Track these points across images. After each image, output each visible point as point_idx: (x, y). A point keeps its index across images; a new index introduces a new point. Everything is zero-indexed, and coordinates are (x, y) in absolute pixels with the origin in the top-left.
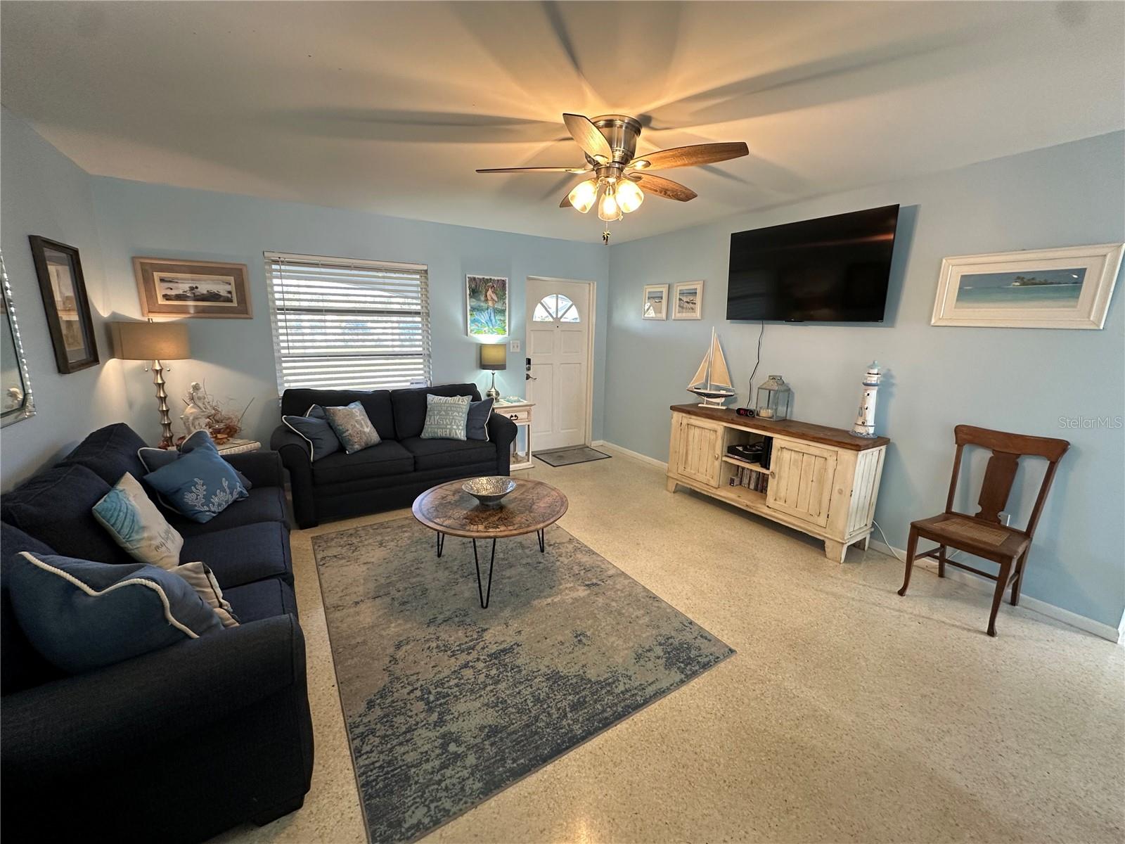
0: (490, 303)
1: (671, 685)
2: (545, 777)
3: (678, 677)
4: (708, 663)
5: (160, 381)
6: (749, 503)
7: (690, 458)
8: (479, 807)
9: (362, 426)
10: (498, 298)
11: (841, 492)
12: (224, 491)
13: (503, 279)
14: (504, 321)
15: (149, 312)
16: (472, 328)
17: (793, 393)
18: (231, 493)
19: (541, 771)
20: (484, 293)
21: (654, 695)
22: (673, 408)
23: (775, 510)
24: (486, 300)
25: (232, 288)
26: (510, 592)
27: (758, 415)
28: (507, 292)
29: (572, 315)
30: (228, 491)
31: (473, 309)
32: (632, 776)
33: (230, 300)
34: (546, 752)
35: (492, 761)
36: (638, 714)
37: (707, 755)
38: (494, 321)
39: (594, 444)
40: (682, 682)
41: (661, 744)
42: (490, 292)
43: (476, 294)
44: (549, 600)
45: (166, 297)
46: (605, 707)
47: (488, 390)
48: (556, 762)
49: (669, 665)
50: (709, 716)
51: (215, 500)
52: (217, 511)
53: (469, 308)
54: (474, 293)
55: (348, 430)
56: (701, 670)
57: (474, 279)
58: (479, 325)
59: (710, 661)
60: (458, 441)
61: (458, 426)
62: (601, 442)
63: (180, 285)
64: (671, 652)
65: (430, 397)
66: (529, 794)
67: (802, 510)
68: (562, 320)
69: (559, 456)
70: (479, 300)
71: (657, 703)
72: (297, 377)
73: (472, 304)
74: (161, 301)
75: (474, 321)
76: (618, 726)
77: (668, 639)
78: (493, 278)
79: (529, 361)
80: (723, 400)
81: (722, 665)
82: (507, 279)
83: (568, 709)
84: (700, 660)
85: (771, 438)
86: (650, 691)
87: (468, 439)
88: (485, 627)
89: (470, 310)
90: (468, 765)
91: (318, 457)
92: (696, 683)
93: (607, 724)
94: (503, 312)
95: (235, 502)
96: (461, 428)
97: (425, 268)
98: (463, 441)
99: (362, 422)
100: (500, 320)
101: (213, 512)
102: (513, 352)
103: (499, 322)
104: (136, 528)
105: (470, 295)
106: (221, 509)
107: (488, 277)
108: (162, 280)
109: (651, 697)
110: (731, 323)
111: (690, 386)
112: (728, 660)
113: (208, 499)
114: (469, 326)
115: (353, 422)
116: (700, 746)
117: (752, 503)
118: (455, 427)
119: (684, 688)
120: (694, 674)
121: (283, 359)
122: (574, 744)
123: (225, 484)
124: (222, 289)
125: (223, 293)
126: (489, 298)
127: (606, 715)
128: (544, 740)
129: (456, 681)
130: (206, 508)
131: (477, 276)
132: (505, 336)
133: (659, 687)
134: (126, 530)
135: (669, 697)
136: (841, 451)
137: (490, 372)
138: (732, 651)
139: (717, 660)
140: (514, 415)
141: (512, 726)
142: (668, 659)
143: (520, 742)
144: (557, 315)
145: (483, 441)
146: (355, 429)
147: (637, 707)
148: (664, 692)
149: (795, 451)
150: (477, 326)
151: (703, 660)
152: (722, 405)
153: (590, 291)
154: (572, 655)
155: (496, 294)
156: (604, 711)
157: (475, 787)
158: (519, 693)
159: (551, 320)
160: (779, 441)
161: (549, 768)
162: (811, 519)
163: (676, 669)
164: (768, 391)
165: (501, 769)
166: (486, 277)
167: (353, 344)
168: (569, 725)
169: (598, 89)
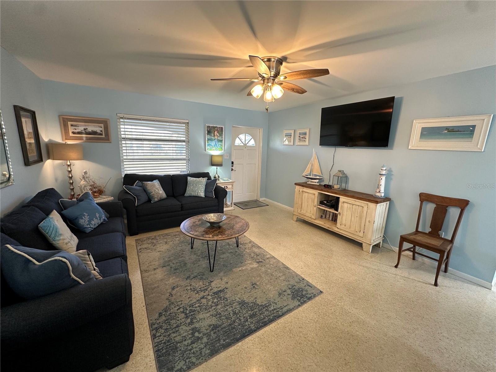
0: (216, 137)
1: (294, 307)
2: (238, 348)
3: (298, 303)
4: (311, 297)
5: (70, 170)
6: (329, 226)
7: (303, 205)
8: (208, 362)
9: (159, 191)
10: (219, 135)
11: (369, 222)
12: (97, 218)
13: (222, 127)
14: (222, 145)
15: (66, 139)
16: (208, 148)
17: (349, 178)
18: (100, 220)
19: (236, 345)
20: (213, 132)
21: (287, 311)
22: (296, 184)
23: (341, 229)
24: (214, 136)
25: (102, 129)
26: (223, 265)
27: (333, 187)
28: (223, 132)
29: (252, 143)
30: (99, 218)
31: (208, 140)
32: (276, 348)
33: (102, 135)
34: (238, 336)
35: (214, 340)
36: (279, 320)
37: (310, 339)
38: (217, 145)
39: (261, 200)
40: (299, 305)
41: (290, 334)
42: (216, 132)
43: (210, 133)
44: (240, 269)
45: (73, 133)
46: (265, 316)
47: (215, 175)
48: (243, 341)
49: (293, 298)
50: (311, 321)
51: (93, 222)
52: (94, 227)
53: (206, 139)
54: (209, 132)
55: (152, 192)
56: (308, 300)
57: (209, 126)
58: (211, 147)
59: (311, 296)
60: (202, 197)
61: (201, 191)
62: (264, 199)
63: (80, 128)
64: (295, 292)
65: (189, 178)
66: (231, 355)
67: (352, 230)
68: (248, 145)
69: (245, 205)
70: (211, 136)
71: (288, 315)
72: (130, 169)
73: (208, 137)
74: (71, 135)
75: (209, 145)
76: (271, 325)
77: (293, 286)
78: (217, 126)
79: (233, 163)
80: (318, 181)
81: (317, 298)
82: (223, 127)
83: (248, 318)
84: (307, 296)
85: (339, 198)
86: (285, 309)
87: (205, 196)
88: (212, 280)
89: (207, 140)
90: (203, 342)
91: (139, 204)
92: (305, 306)
93: (265, 324)
94: (221, 141)
95: (102, 223)
96: (202, 192)
97: (188, 121)
98: (203, 197)
99: (159, 189)
100: (220, 145)
101: (92, 228)
102: (226, 159)
103: (219, 146)
104: (57, 235)
105: (207, 133)
106: (95, 227)
107: (215, 126)
108: (72, 125)
109: (285, 312)
110: (322, 147)
111: (303, 174)
112: (320, 296)
113: (90, 222)
114: (206, 147)
115: (154, 189)
116: (307, 334)
117: (330, 226)
118: (200, 191)
119: (300, 309)
120: (305, 302)
121: (124, 160)
122: (251, 333)
123: (97, 215)
124: (98, 130)
125: (99, 131)
126: (215, 135)
127: (265, 320)
128: (238, 331)
129: (199, 304)
130: (89, 226)
131: (210, 125)
132: (222, 151)
133: (289, 308)
134: (53, 236)
135: (293, 312)
136: (369, 204)
137: (215, 167)
138: (321, 292)
139: (315, 296)
140: (226, 186)
141: (223, 325)
142: (293, 295)
143: (227, 332)
144: (245, 143)
145: (212, 198)
146: (156, 192)
147: (279, 317)
148: (291, 310)
149: (349, 203)
150: (210, 147)
151: (309, 296)
152: (318, 183)
153: (260, 133)
154: (250, 293)
155: (219, 133)
156: (264, 318)
157: (206, 352)
158: (227, 310)
159: (243, 145)
160: (343, 199)
161: (240, 344)
162: (356, 233)
163: (296, 300)
164: (338, 177)
165: (218, 344)
166: (214, 126)
167: (155, 154)
168: (249, 324)
169: (264, 45)
